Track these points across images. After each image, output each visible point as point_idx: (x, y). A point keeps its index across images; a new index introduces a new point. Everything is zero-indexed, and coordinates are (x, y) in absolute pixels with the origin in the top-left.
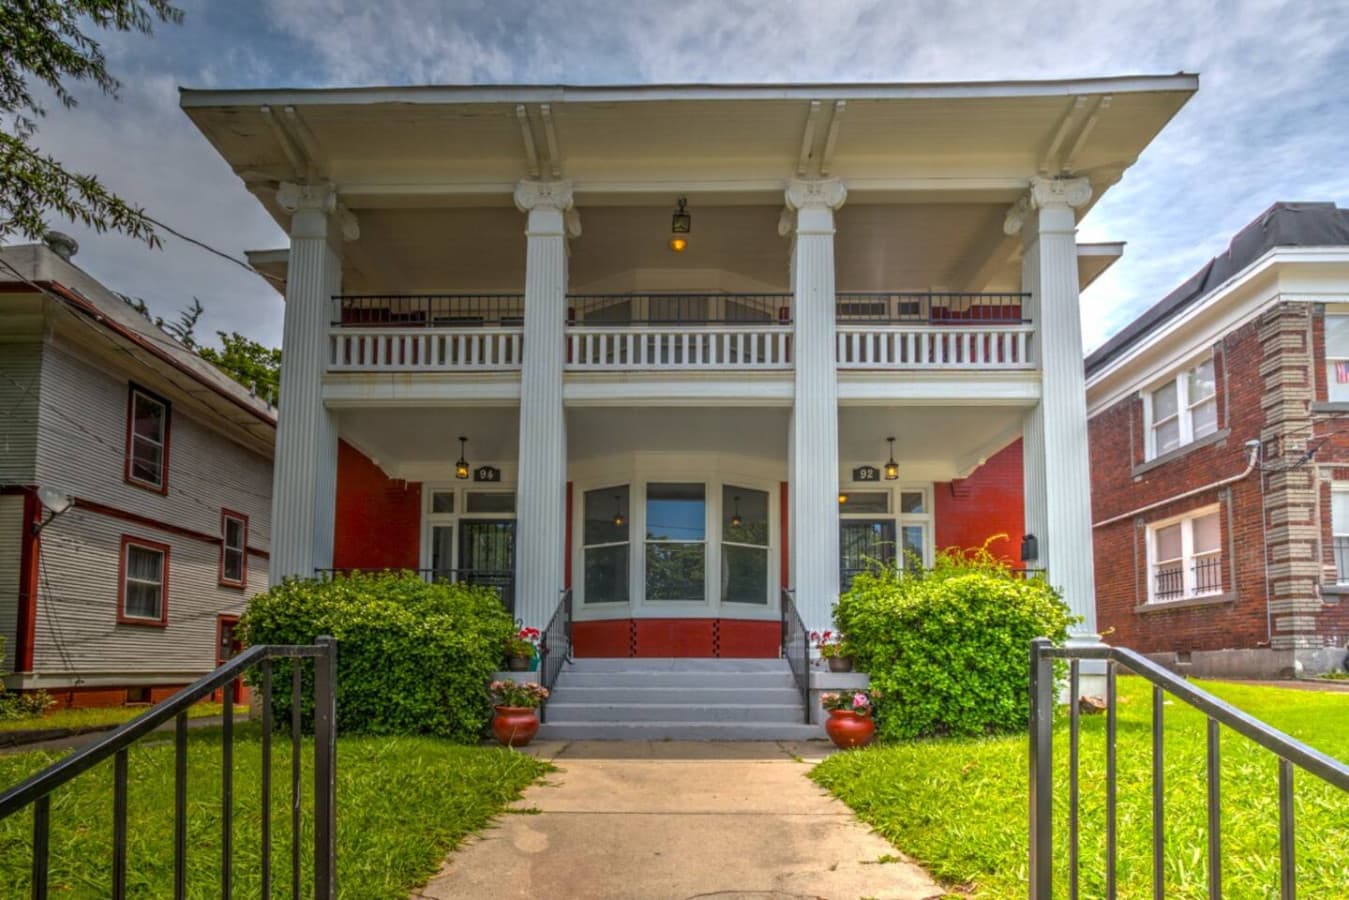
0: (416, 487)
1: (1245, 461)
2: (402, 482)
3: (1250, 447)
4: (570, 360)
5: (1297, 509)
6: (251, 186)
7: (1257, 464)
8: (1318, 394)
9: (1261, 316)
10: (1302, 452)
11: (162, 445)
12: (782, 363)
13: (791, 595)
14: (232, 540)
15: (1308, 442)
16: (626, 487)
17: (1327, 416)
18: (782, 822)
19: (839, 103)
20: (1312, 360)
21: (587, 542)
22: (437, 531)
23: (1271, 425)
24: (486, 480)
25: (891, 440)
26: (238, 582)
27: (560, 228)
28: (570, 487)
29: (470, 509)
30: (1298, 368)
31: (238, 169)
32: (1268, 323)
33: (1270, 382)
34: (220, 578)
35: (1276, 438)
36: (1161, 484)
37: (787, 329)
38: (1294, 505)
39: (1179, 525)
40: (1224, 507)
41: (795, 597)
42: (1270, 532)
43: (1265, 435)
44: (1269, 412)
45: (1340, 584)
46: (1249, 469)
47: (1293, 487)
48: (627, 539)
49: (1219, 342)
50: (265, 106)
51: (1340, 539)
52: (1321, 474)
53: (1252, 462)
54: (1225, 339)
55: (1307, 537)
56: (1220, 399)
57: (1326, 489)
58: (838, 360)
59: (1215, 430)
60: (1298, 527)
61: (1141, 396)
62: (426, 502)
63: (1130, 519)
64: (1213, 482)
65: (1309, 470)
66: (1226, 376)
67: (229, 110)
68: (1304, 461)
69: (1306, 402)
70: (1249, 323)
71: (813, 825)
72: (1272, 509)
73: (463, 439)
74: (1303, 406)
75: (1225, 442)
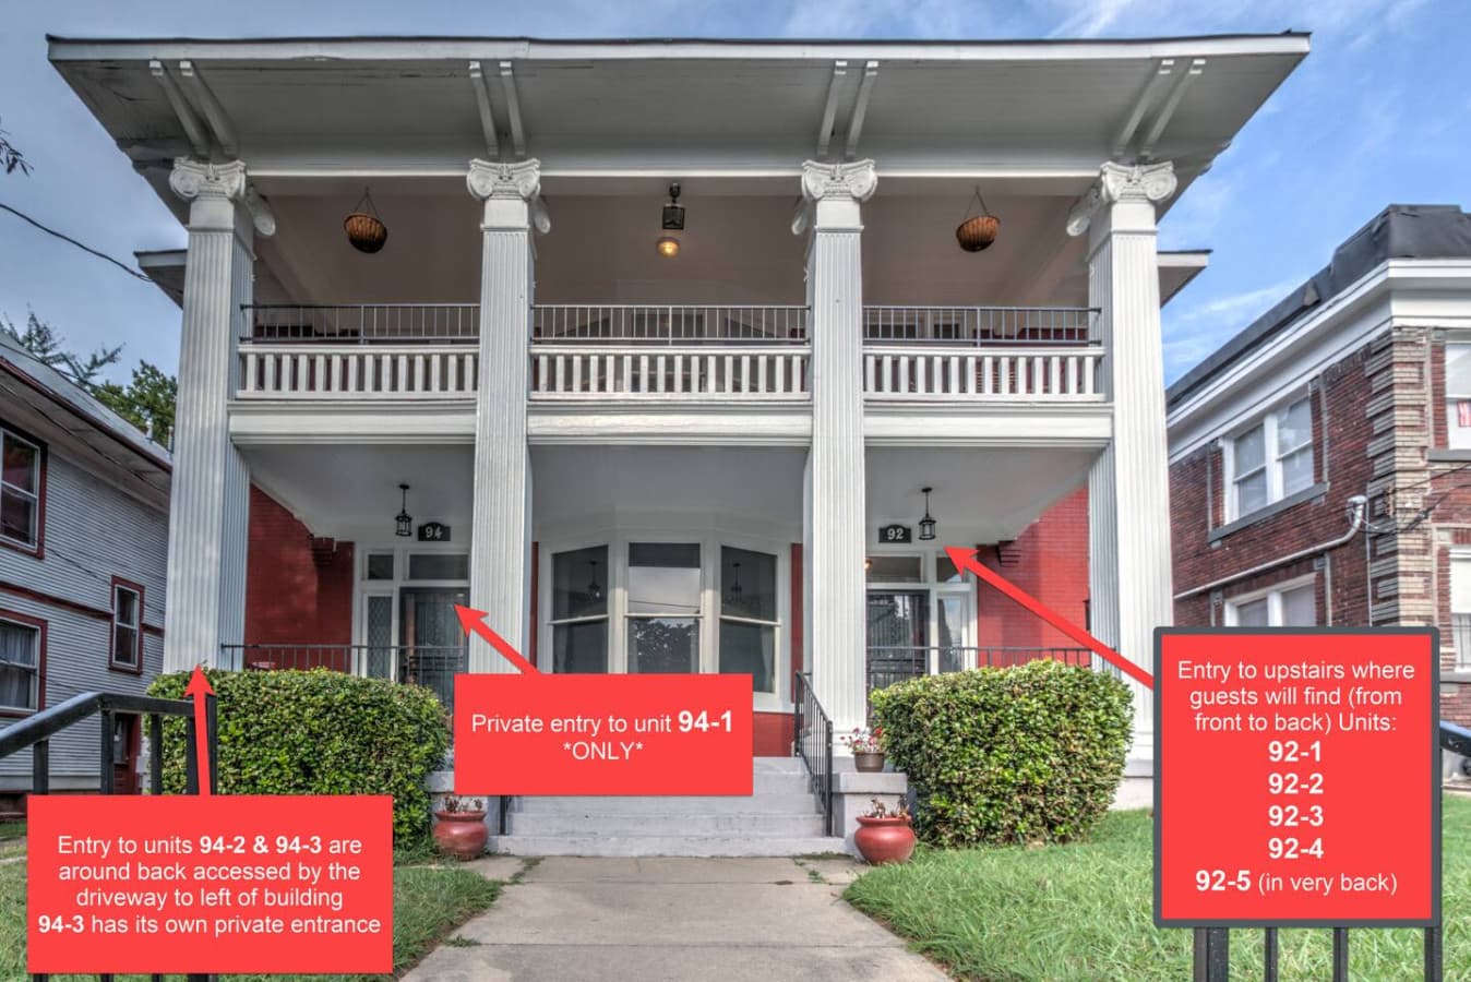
0: (348, 547)
1: (1346, 523)
2: (330, 541)
3: (1355, 505)
4: (536, 386)
5: (1409, 579)
6: (139, 165)
7: (1362, 525)
8: (1436, 439)
9: (1369, 344)
10: (1416, 510)
11: (37, 497)
12: (796, 393)
13: (807, 678)
14: (125, 615)
15: (1424, 498)
16: (604, 549)
17: (1447, 466)
18: (814, 956)
19: (870, 65)
20: (1429, 397)
21: (555, 617)
22: (373, 601)
23: (1380, 477)
24: (434, 539)
25: (927, 490)
26: (132, 666)
27: (524, 222)
28: (536, 546)
29: (413, 575)
30: (1413, 407)
31: (123, 143)
32: (1376, 353)
33: (1379, 425)
34: (111, 661)
35: (1384, 495)
36: (1244, 551)
37: (804, 350)
38: (1406, 574)
39: (1264, 600)
40: (1321, 577)
41: (811, 680)
42: (1377, 607)
43: (1373, 488)
44: (1376, 462)
45: (1458, 670)
46: (1352, 531)
47: (1407, 552)
48: (606, 613)
49: (1317, 377)
50: (155, 59)
51: (1460, 616)
52: (1440, 537)
53: (1357, 522)
54: (1325, 372)
55: (1421, 613)
56: (1317, 446)
57: (1444, 555)
58: (865, 389)
59: (1311, 484)
60: (1411, 601)
61: (1221, 444)
62: (360, 566)
63: (1206, 593)
64: (1307, 547)
65: (1424, 531)
66: (1326, 418)
67: (111, 66)
68: (1418, 521)
69: (1423, 448)
70: (1354, 354)
71: (854, 960)
72: (1379, 579)
73: (404, 487)
74: (1419, 454)
75: (1323, 499)
